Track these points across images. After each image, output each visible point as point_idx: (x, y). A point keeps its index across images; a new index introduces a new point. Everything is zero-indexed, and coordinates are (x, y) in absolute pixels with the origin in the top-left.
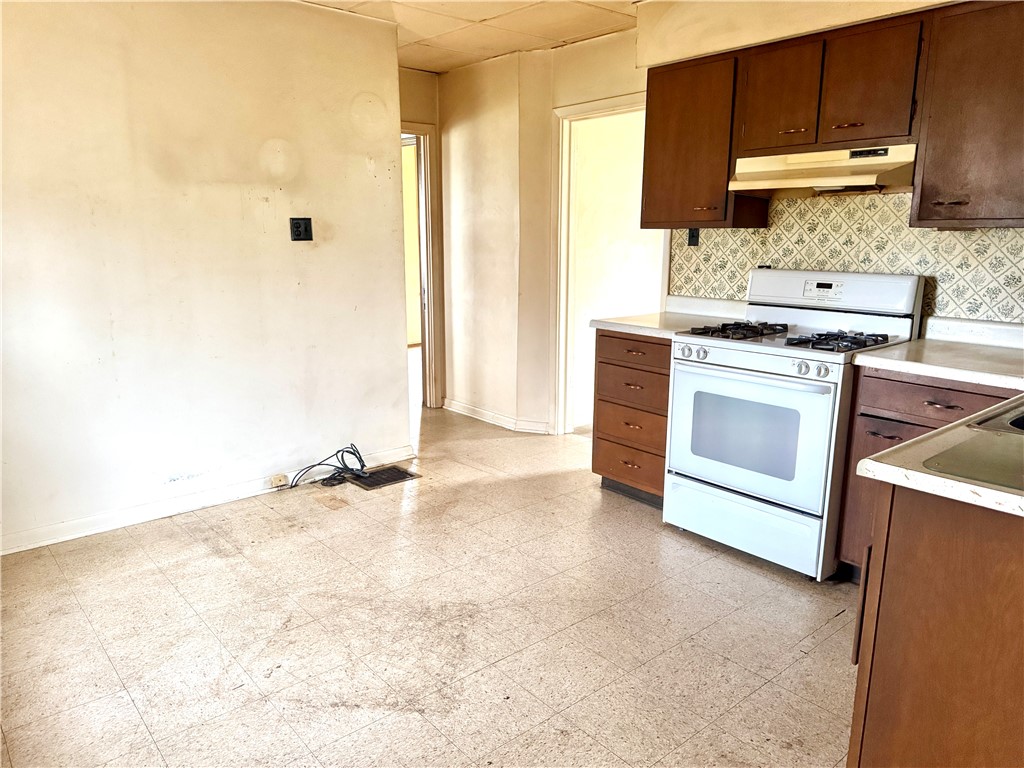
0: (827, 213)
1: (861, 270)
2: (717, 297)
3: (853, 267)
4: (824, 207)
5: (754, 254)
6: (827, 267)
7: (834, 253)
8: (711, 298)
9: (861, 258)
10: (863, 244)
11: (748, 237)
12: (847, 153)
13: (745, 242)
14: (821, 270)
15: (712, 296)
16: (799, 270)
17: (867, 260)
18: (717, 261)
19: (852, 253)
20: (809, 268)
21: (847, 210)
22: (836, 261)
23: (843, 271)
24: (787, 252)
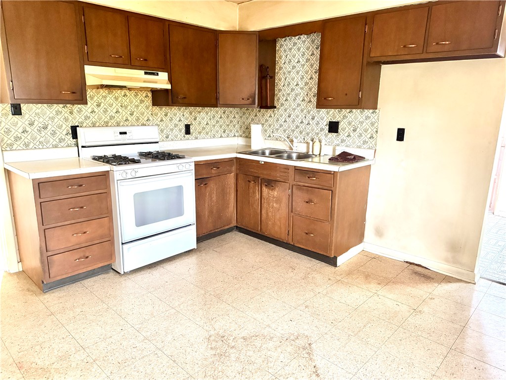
0: (105, 97)
1: (125, 125)
2: (45, 147)
3: (122, 124)
4: (103, 95)
5: (66, 120)
6: (110, 124)
7: (112, 117)
8: (40, 148)
9: (124, 119)
10: (124, 113)
11: (60, 110)
12: (143, 72)
13: (58, 113)
14: (107, 126)
15: (41, 147)
16: (95, 127)
17: (127, 120)
18: (40, 125)
19: (120, 117)
20: (100, 125)
21: (114, 96)
22: (113, 121)
23: (117, 126)
24: (87, 118)
